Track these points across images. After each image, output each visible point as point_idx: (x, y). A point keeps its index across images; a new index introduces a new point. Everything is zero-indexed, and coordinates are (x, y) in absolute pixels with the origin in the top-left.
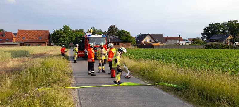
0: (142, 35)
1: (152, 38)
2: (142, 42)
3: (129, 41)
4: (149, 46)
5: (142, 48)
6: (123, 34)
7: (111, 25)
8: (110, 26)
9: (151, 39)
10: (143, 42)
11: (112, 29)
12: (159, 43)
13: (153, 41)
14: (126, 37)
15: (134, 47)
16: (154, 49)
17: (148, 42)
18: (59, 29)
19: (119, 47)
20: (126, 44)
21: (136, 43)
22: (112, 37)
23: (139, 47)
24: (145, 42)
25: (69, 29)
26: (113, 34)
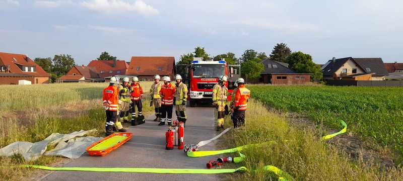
0: (337, 60)
1: (357, 65)
2: (335, 74)
3: (306, 72)
4: (348, 81)
5: (332, 85)
6: (298, 60)
7: (278, 44)
8: (276, 45)
9: (355, 68)
10: (338, 73)
11: (280, 51)
12: (370, 75)
13: (358, 72)
14: (303, 65)
15: (315, 84)
16: (357, 87)
17: (350, 73)
18: (188, 54)
19: (286, 83)
20: (300, 78)
21: (322, 77)
22: (275, 66)
23: (327, 84)
24: (341, 74)
25: (204, 53)
26: (280, 59)
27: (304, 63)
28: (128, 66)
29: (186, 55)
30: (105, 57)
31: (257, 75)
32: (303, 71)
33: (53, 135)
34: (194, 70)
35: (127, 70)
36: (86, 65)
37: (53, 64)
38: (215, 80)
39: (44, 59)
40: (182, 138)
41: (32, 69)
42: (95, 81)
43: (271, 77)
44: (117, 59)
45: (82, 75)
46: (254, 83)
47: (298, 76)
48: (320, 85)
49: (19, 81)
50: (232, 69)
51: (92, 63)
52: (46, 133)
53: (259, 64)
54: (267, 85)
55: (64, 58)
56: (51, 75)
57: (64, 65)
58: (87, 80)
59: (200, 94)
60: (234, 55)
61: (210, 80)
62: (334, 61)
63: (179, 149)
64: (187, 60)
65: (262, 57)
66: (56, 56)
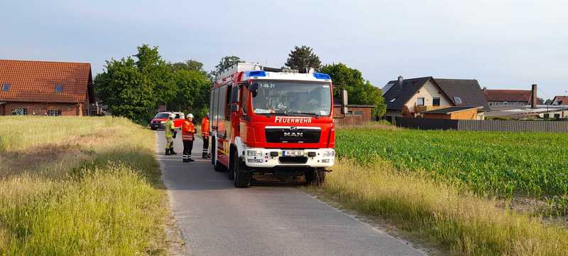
0: (406, 82)
1: (441, 91)
2: (407, 107)
3: (359, 103)
7: (296, 48)
8: (294, 50)
9: (437, 96)
10: (410, 105)
13: (443, 104)
16: (459, 133)
18: (123, 60)
24: (415, 107)
25: (157, 58)
29: (119, 60)
62: (401, 83)
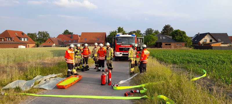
0: (201, 34)
1: (213, 37)
4: (207, 46)
5: (198, 49)
6: (177, 34)
8: (165, 26)
9: (211, 39)
10: (201, 42)
11: (167, 29)
12: (220, 43)
13: (213, 41)
15: (188, 48)
16: (213, 50)
17: (208, 42)
19: (171, 48)
20: (178, 45)
21: (191, 44)
22: (164, 38)
23: (194, 48)
24: (203, 42)
25: (123, 30)
26: (167, 34)
27: (181, 36)
28: (79, 38)
29: (113, 31)
30: (66, 33)
31: (153, 43)
32: (181, 41)
33: (38, 77)
34: (117, 40)
35: (79, 40)
36: (56, 37)
37: (38, 36)
38: (129, 46)
39: (33, 34)
40: (110, 79)
41: (26, 39)
42: (61, 46)
43: (162, 44)
44: (73, 34)
45: (53, 43)
46: (152, 48)
47: (178, 43)
48: (191, 49)
49: (19, 46)
50: (139, 39)
51: (60, 36)
52: (34, 75)
53: (155, 37)
54: (159, 49)
55: (44, 33)
56: (36, 43)
57: (44, 37)
58: (56, 46)
59: (121, 54)
60: (140, 31)
61: (126, 45)
62: (199, 35)
63: (109, 85)
64: (113, 34)
65: (157, 32)
66: (39, 32)
